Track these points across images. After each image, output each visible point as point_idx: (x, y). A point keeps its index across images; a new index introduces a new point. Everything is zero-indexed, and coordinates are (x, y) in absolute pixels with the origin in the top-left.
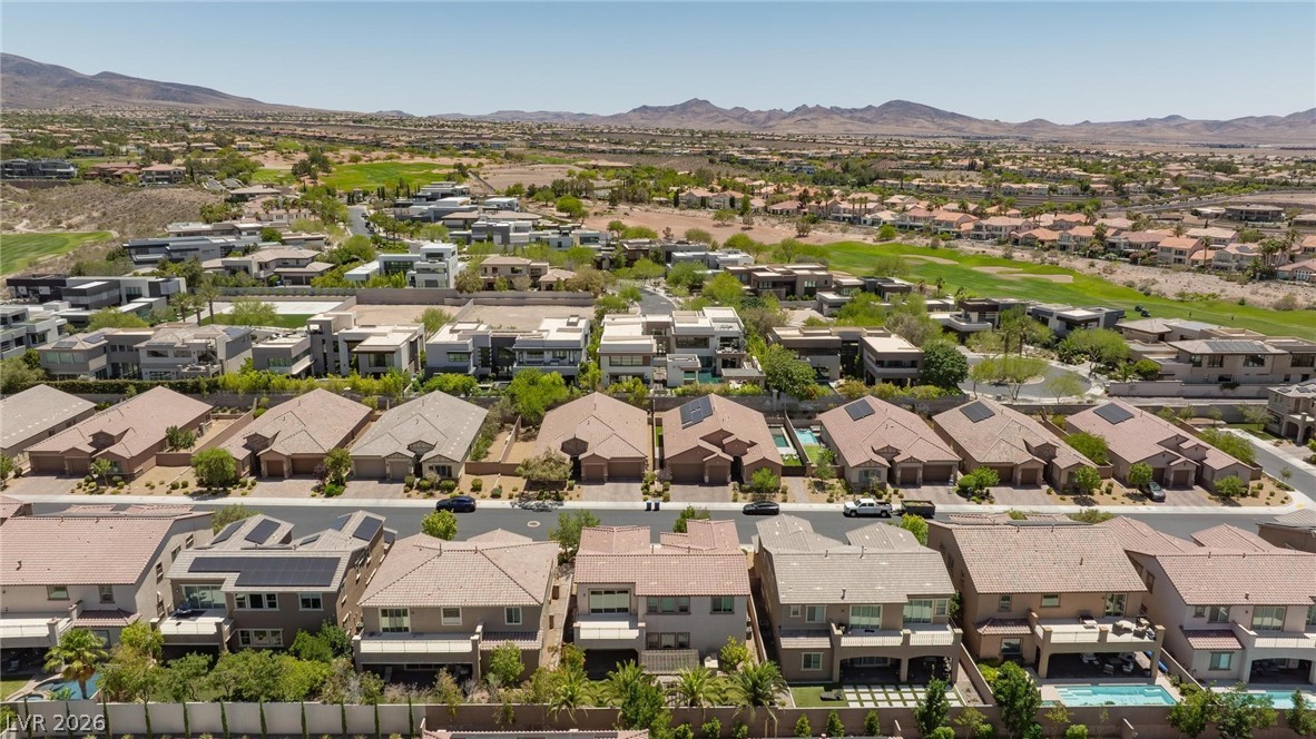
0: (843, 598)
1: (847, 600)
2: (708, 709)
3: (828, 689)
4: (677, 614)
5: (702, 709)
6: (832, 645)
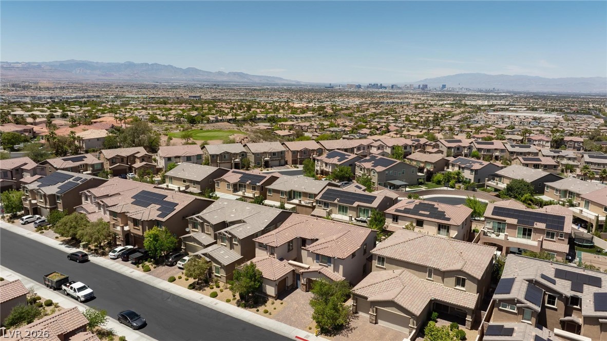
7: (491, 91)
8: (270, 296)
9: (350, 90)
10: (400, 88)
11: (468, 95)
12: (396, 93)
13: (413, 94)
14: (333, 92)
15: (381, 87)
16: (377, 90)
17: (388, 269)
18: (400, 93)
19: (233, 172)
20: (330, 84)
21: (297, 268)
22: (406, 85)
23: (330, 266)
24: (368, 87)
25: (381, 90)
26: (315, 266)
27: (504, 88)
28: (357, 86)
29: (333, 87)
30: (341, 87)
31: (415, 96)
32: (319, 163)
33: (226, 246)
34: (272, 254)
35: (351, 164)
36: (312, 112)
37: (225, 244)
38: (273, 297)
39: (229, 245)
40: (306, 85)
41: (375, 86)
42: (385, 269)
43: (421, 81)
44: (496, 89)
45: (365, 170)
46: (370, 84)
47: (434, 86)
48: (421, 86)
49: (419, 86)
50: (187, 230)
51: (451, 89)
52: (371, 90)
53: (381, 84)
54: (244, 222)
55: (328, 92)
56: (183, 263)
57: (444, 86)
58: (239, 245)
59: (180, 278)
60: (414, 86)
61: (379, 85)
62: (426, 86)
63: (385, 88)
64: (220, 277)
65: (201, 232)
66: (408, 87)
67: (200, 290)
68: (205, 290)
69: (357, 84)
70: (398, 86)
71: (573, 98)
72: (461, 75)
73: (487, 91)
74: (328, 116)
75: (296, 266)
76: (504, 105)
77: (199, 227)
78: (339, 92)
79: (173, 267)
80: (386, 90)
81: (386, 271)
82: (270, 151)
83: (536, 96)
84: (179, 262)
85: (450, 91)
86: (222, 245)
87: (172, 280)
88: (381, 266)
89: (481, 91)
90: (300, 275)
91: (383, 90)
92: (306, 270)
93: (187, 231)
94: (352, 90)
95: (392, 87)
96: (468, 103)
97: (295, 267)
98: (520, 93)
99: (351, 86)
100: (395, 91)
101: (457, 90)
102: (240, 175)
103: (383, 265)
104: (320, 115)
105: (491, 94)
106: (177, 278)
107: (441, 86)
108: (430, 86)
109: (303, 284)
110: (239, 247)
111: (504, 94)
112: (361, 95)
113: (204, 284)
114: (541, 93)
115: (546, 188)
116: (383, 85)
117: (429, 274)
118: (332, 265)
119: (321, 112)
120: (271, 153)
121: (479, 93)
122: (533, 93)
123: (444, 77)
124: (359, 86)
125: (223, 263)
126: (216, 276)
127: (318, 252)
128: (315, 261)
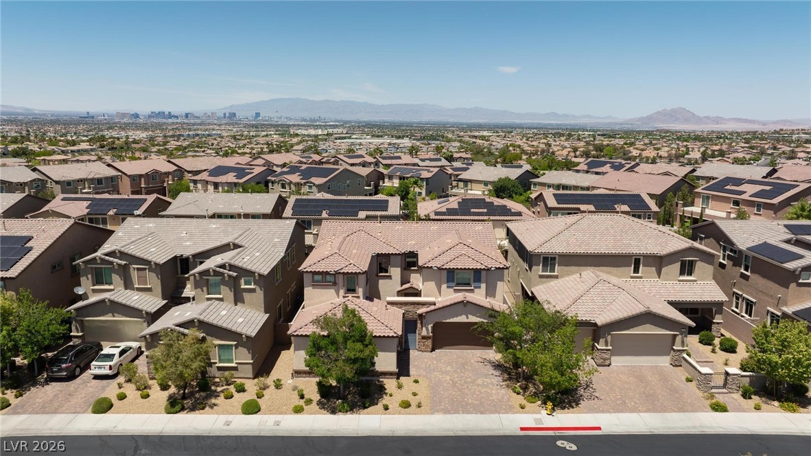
7: (317, 120)
8: (385, 374)
9: (122, 121)
10: (198, 118)
11: (291, 125)
12: (194, 124)
13: (220, 125)
14: (95, 124)
15: (170, 116)
16: (165, 121)
17: (563, 276)
18: (201, 124)
19: (64, 199)
20: (88, 113)
21: (410, 308)
22: (205, 114)
23: (480, 287)
24: (150, 116)
25: (170, 121)
26: (448, 296)
27: (331, 116)
28: (133, 115)
29: (93, 117)
30: (106, 117)
31: (223, 127)
32: (199, 186)
33: (221, 300)
34: (351, 290)
35: (258, 181)
36: (88, 143)
37: (221, 296)
38: (391, 374)
39: (231, 295)
40: (44, 115)
41: (161, 114)
42: (557, 277)
43: (225, 108)
44: (322, 117)
45: (292, 186)
46: (152, 113)
47: (244, 115)
48: (227, 115)
49: (225, 114)
50: (80, 291)
51: (267, 118)
52: (155, 121)
53: (170, 113)
54: (236, 246)
55: (87, 124)
56: (111, 363)
57: (258, 115)
58: (258, 289)
59: (122, 397)
60: (217, 115)
61: (167, 113)
62: (234, 115)
63: (177, 117)
64: (235, 369)
65: (122, 288)
66: (209, 116)
67: (203, 408)
68: (215, 405)
69: (133, 113)
70: (196, 115)
71: (407, 126)
72: (278, 100)
73: (312, 120)
74: (116, 148)
75: (406, 304)
76: (342, 133)
77: (116, 278)
78: (106, 124)
79: (78, 381)
80: (179, 121)
81: (559, 280)
82: (90, 177)
83: (368, 125)
84: (94, 363)
85: (267, 121)
86: (208, 299)
87: (103, 407)
88: (548, 274)
89: (305, 120)
90: (415, 322)
91: (175, 120)
92: (432, 308)
93: (80, 293)
94: (125, 120)
95: (187, 116)
96: (299, 132)
97: (404, 308)
98: (350, 122)
99: (124, 115)
100: (192, 121)
101: (276, 119)
102: (86, 204)
103: (553, 270)
104: (102, 147)
105: (318, 123)
106: (114, 400)
107: (254, 115)
108: (239, 115)
109: (424, 338)
110: (259, 295)
111: (332, 123)
112: (144, 128)
113: (203, 394)
114: (374, 122)
115: (532, 186)
116: (172, 114)
117: (635, 268)
118: (483, 286)
119: (105, 143)
120: (92, 180)
121: (304, 123)
122: (365, 122)
123: (256, 103)
124: (136, 116)
125: (244, 332)
126: (220, 369)
127: (451, 266)
128: (444, 286)
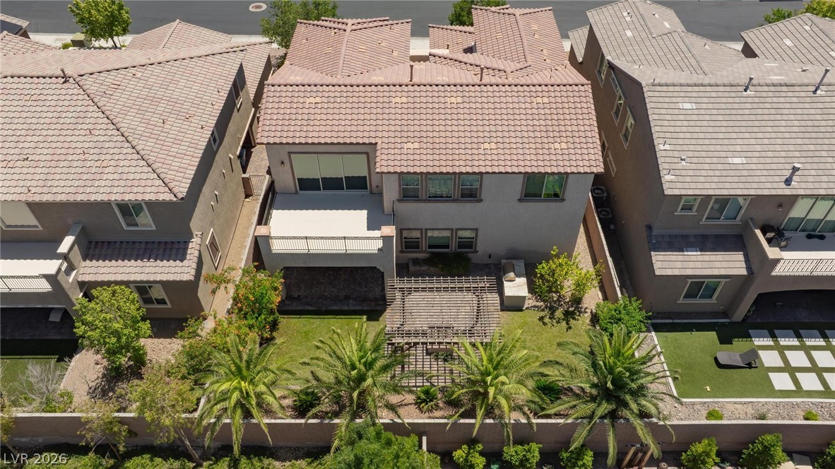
0: (788, 182)
1: (797, 187)
2: (517, 425)
3: (725, 339)
4: (455, 201)
5: (504, 425)
6: (749, 268)
